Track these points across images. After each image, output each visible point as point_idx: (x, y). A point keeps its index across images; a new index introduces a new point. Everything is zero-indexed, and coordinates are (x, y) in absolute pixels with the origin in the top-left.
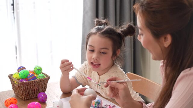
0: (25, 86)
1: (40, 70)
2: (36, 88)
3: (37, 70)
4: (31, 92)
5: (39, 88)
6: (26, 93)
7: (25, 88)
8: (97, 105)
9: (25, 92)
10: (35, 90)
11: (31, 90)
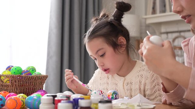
0: (21, 82)
1: (34, 70)
2: (32, 87)
3: (32, 69)
4: (26, 91)
5: (35, 88)
6: (20, 91)
7: (21, 84)
8: (114, 96)
9: (20, 89)
10: (30, 89)
11: (27, 89)
